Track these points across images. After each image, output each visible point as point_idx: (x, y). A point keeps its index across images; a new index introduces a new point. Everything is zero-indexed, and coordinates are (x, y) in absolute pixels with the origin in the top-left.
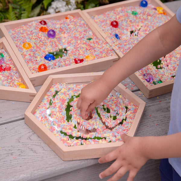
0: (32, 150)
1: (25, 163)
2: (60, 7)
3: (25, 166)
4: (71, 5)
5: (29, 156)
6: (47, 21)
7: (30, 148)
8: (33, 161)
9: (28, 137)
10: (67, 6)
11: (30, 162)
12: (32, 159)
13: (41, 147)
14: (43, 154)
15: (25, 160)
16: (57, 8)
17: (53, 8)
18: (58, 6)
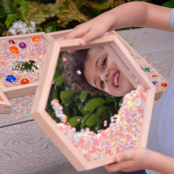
0: (8, 155)
1: (4, 166)
2: (21, 28)
3: (3, 169)
4: (31, 27)
5: (6, 160)
6: (15, 41)
7: (6, 153)
8: (11, 164)
9: (4, 143)
10: (28, 28)
11: (8, 166)
12: (9, 163)
13: (16, 153)
14: (19, 159)
15: (3, 163)
16: (18, 29)
17: (14, 28)
18: (19, 27)
